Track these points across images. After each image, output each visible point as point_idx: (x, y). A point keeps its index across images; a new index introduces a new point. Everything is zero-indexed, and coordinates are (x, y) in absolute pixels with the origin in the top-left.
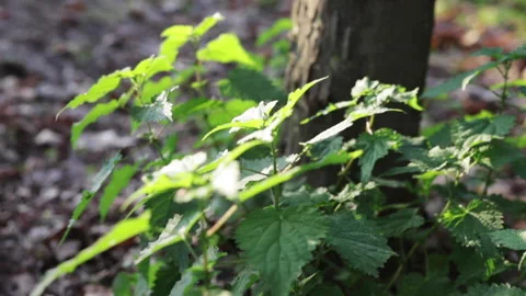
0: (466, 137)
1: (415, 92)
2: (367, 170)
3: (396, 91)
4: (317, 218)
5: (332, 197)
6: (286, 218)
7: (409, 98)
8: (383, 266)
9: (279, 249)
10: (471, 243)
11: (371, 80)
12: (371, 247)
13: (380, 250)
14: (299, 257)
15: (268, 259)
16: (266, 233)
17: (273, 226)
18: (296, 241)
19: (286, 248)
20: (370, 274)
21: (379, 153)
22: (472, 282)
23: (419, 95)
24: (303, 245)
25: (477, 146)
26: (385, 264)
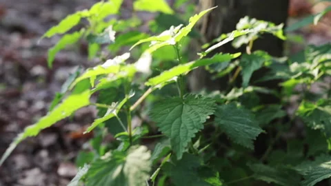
0: (315, 56)
1: (281, 26)
2: (246, 78)
3: (268, 26)
4: (208, 103)
5: (222, 96)
6: (187, 102)
7: (276, 30)
8: (255, 139)
9: (181, 122)
10: (318, 126)
11: (251, 18)
12: (247, 126)
13: (253, 128)
14: (194, 127)
15: (172, 128)
16: (172, 112)
17: (178, 108)
18: (193, 117)
19: (185, 121)
20: (248, 147)
21: (255, 66)
22: (318, 154)
23: (284, 28)
24: (197, 119)
25: (323, 63)
26: (257, 138)
